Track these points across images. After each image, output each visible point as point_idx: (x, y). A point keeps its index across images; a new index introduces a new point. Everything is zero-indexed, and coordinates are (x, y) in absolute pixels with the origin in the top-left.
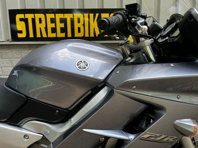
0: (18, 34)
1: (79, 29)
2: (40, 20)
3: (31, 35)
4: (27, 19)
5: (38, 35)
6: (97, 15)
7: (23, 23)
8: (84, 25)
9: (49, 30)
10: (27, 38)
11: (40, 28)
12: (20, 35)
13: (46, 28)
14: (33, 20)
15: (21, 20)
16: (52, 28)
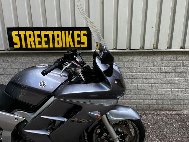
0: (14, 45)
1: (58, 42)
2: (30, 35)
3: (24, 46)
4: (20, 35)
5: (29, 46)
6: (71, 32)
7: (18, 38)
8: (62, 39)
9: (37, 43)
10: (21, 48)
11: (30, 41)
12: (15, 46)
13: (34, 41)
14: (25, 35)
15: (16, 35)
16: (39, 41)
